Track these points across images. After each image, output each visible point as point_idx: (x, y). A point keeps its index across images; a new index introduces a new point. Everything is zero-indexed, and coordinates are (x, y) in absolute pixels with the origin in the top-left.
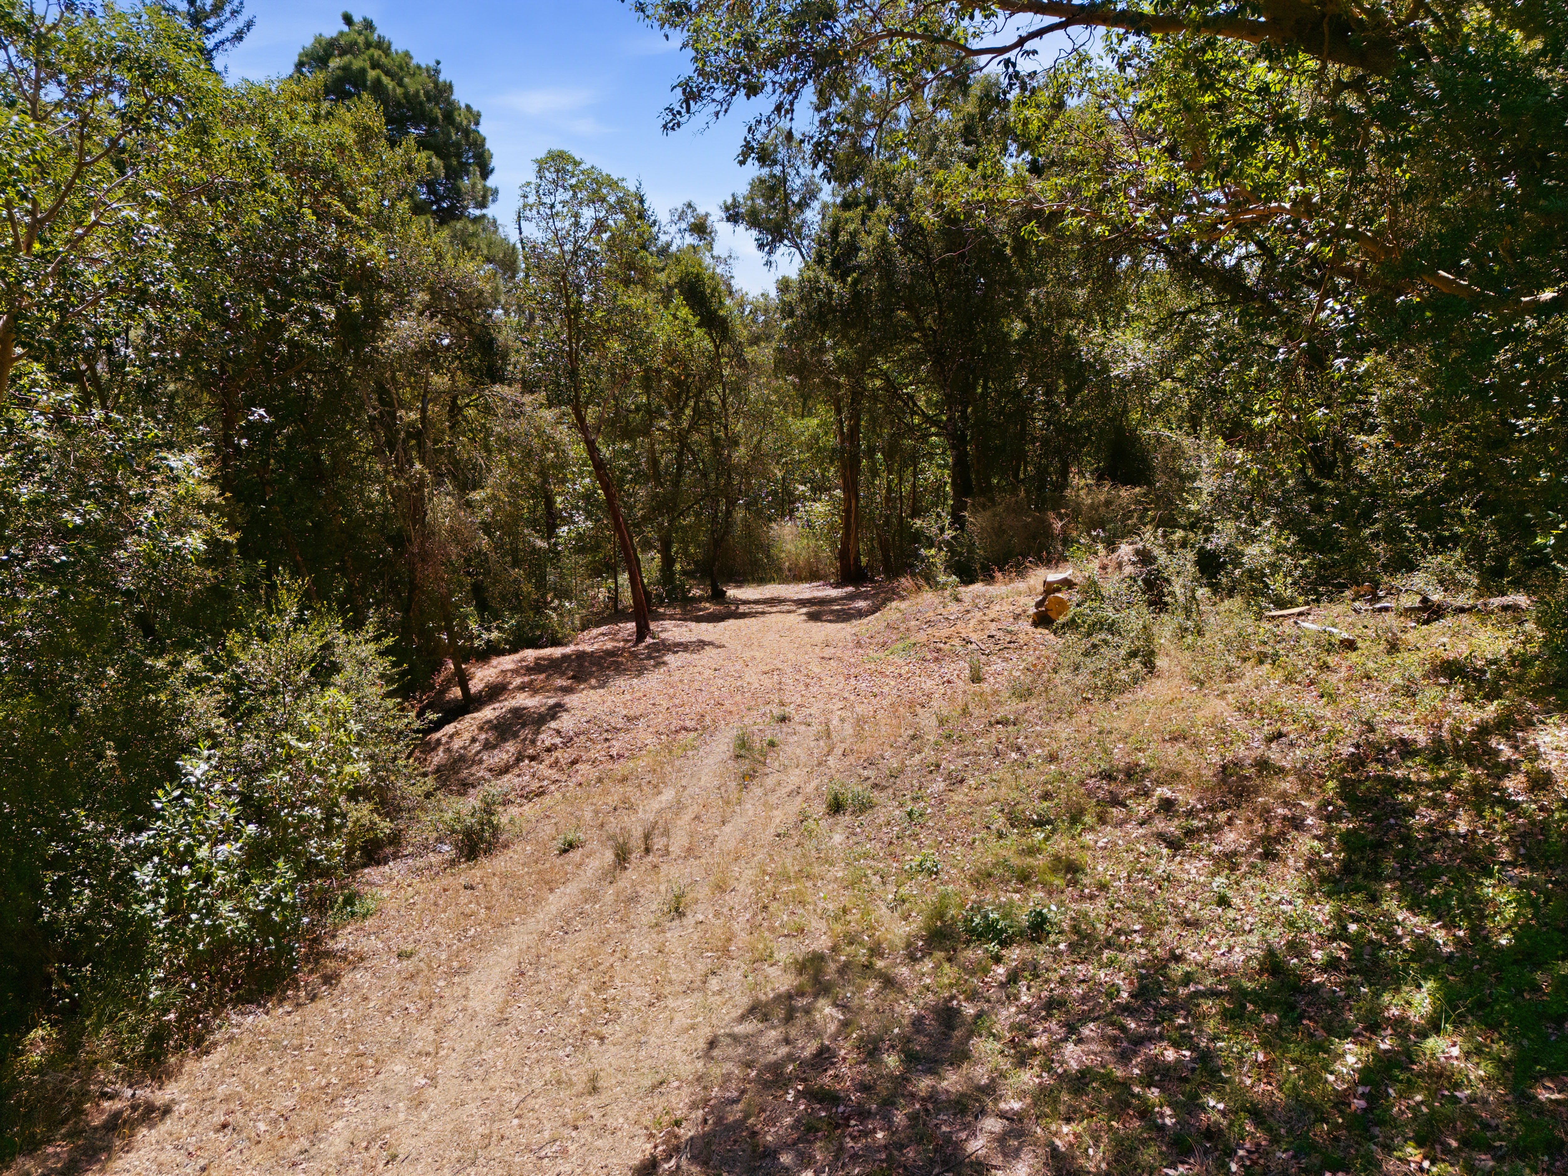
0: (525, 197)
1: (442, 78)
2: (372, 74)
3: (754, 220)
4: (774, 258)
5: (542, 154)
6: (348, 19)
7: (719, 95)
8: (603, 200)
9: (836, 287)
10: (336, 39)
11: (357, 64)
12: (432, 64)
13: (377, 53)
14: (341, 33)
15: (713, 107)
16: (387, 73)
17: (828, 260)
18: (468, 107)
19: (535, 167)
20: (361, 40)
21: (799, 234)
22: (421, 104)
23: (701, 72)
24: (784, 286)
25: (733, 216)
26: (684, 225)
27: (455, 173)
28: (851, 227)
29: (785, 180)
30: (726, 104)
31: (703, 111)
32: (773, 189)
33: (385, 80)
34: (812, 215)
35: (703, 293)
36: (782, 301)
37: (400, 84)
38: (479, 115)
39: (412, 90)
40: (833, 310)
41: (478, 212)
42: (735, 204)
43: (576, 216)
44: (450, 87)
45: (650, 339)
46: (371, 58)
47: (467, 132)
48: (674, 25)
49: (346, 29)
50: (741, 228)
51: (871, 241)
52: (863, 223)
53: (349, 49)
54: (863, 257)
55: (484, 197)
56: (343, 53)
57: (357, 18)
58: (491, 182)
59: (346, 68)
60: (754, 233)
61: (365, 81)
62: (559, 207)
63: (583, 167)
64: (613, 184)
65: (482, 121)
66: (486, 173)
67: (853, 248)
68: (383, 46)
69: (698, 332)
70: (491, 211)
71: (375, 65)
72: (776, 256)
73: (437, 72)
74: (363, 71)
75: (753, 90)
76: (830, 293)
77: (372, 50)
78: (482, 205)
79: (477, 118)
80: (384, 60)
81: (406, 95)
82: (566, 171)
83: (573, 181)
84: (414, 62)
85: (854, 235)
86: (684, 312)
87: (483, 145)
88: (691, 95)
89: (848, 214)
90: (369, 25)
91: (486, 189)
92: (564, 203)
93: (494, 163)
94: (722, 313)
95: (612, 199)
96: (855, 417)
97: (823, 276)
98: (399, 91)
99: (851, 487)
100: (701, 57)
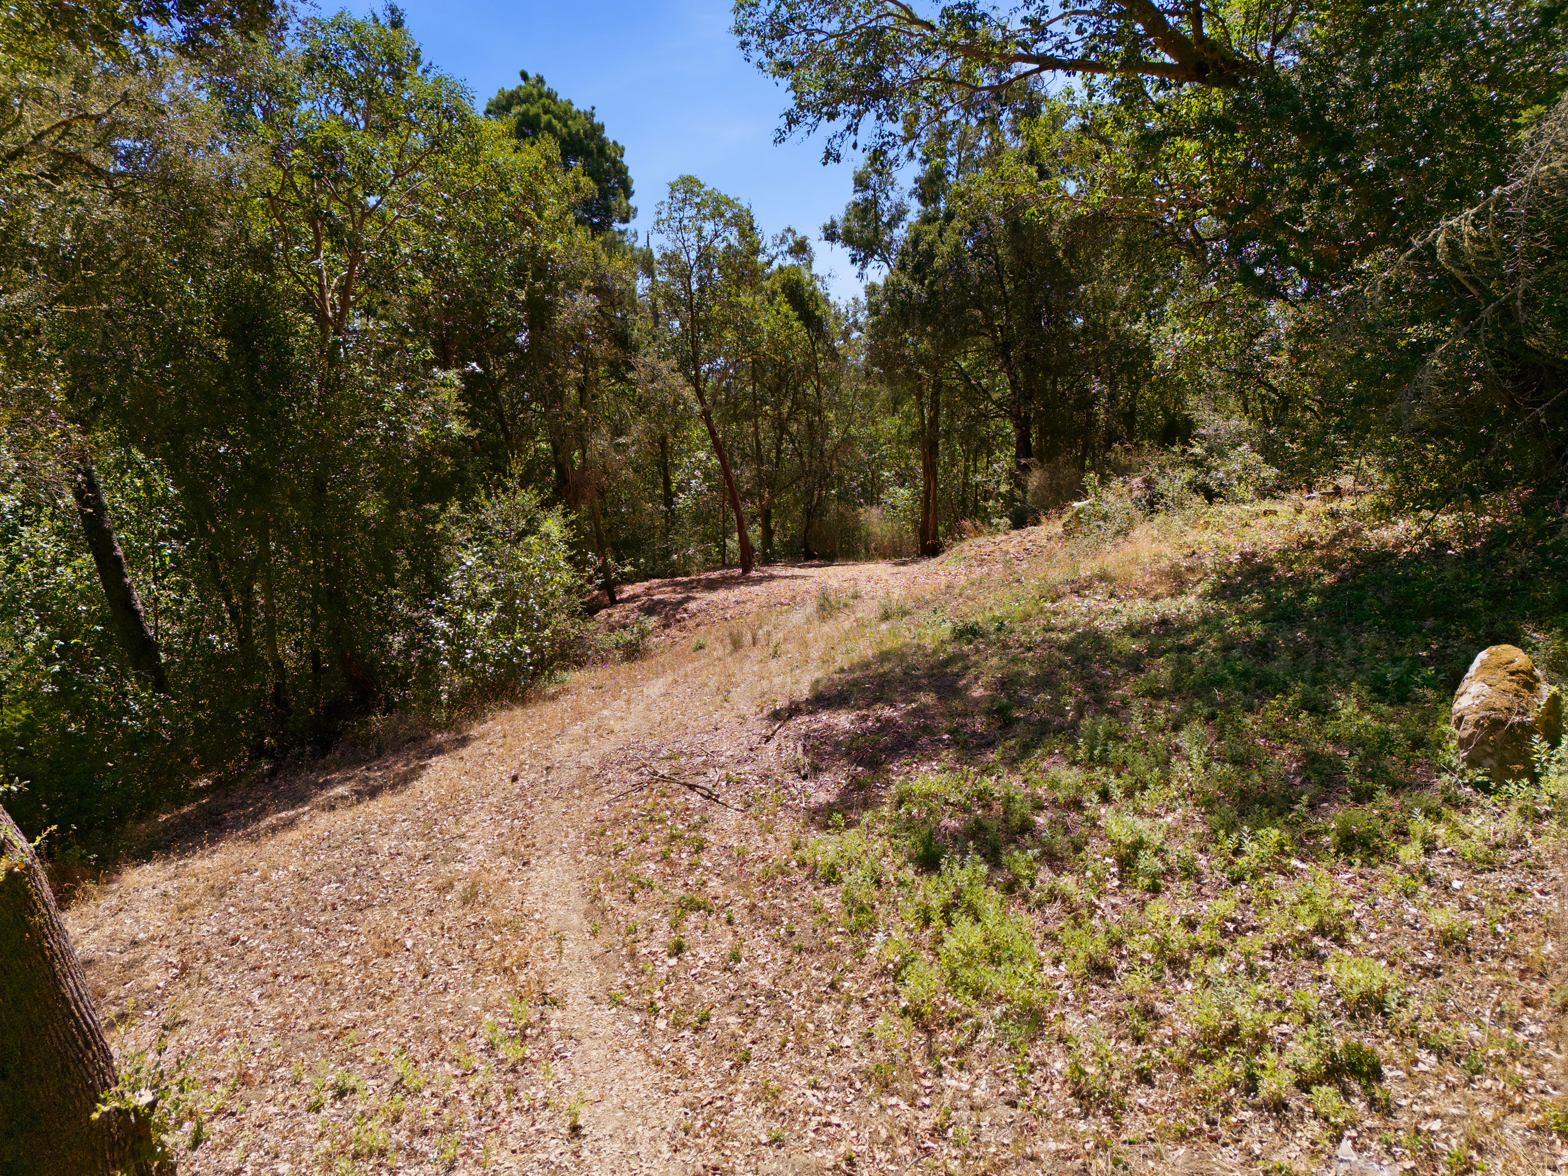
0: (660, 213)
1: (596, 120)
2: (545, 118)
3: (849, 239)
4: (866, 271)
5: (674, 178)
6: (524, 76)
7: (810, 120)
8: (722, 215)
9: (915, 289)
10: (517, 92)
11: (533, 110)
12: (589, 109)
13: (547, 102)
14: (520, 87)
15: (806, 128)
16: (555, 117)
17: (910, 267)
18: (615, 143)
19: (669, 189)
20: (535, 92)
21: (888, 250)
22: (581, 140)
23: (799, 106)
24: (872, 290)
25: (830, 235)
26: (785, 248)
27: (605, 193)
28: (929, 238)
29: (876, 203)
30: (814, 126)
31: (799, 131)
32: (865, 211)
33: (555, 122)
34: (900, 233)
35: (802, 296)
36: (869, 302)
37: (566, 125)
38: (623, 149)
39: (574, 130)
40: (913, 307)
41: (622, 227)
42: (833, 225)
43: (700, 230)
44: (602, 127)
45: (758, 330)
46: (543, 105)
47: (614, 162)
48: (782, 76)
49: (523, 83)
50: (838, 245)
51: (945, 249)
52: (940, 235)
53: (527, 99)
54: (938, 262)
55: (628, 213)
56: (522, 101)
57: (532, 75)
58: (632, 202)
59: (525, 114)
60: (848, 250)
61: (539, 123)
62: (685, 222)
63: (706, 189)
64: (729, 203)
65: (626, 153)
66: (628, 194)
67: (930, 256)
68: (551, 96)
69: (797, 325)
70: (631, 226)
71: (546, 112)
72: (868, 270)
73: (592, 115)
74: (538, 116)
75: (832, 116)
76: (910, 294)
77: (544, 100)
78: (625, 220)
79: (621, 151)
80: (553, 107)
81: (570, 133)
82: (692, 192)
83: (698, 200)
84: (574, 108)
85: (931, 245)
86: (785, 308)
87: (626, 173)
88: (792, 120)
89: (926, 228)
90: (540, 80)
91: (629, 207)
92: (690, 219)
93: (634, 187)
94: (817, 313)
95: (728, 215)
96: (935, 408)
97: (905, 280)
98: (564, 130)
99: (930, 470)
100: (799, 97)
